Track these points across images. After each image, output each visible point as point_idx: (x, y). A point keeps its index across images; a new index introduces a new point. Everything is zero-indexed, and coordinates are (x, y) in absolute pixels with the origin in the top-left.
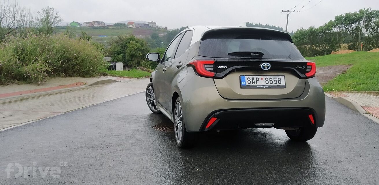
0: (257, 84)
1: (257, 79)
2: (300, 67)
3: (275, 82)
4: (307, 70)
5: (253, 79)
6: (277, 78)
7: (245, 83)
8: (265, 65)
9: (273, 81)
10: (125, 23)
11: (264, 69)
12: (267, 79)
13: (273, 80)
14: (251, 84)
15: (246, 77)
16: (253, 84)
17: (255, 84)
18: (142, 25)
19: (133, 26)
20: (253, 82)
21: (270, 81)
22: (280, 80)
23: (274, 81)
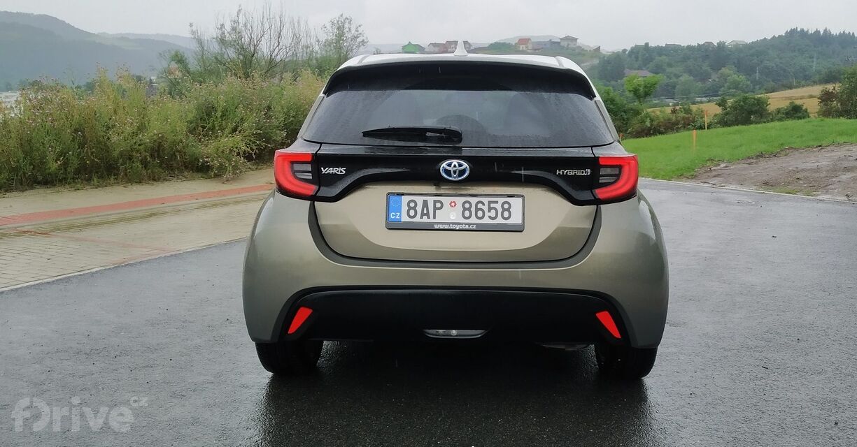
0: (434, 218)
1: (438, 205)
2: (571, 172)
3: (493, 213)
4: (602, 180)
5: (425, 204)
6: (500, 203)
7: (400, 216)
8: (453, 165)
9: (486, 210)
10: (511, 42)
11: (450, 176)
12: (467, 206)
13: (486, 208)
14: (417, 219)
15: (405, 199)
16: (421, 218)
17: (429, 218)
18: (545, 45)
19: (527, 47)
20: (425, 212)
21: (477, 210)
22: (508, 210)
23: (489, 211)
